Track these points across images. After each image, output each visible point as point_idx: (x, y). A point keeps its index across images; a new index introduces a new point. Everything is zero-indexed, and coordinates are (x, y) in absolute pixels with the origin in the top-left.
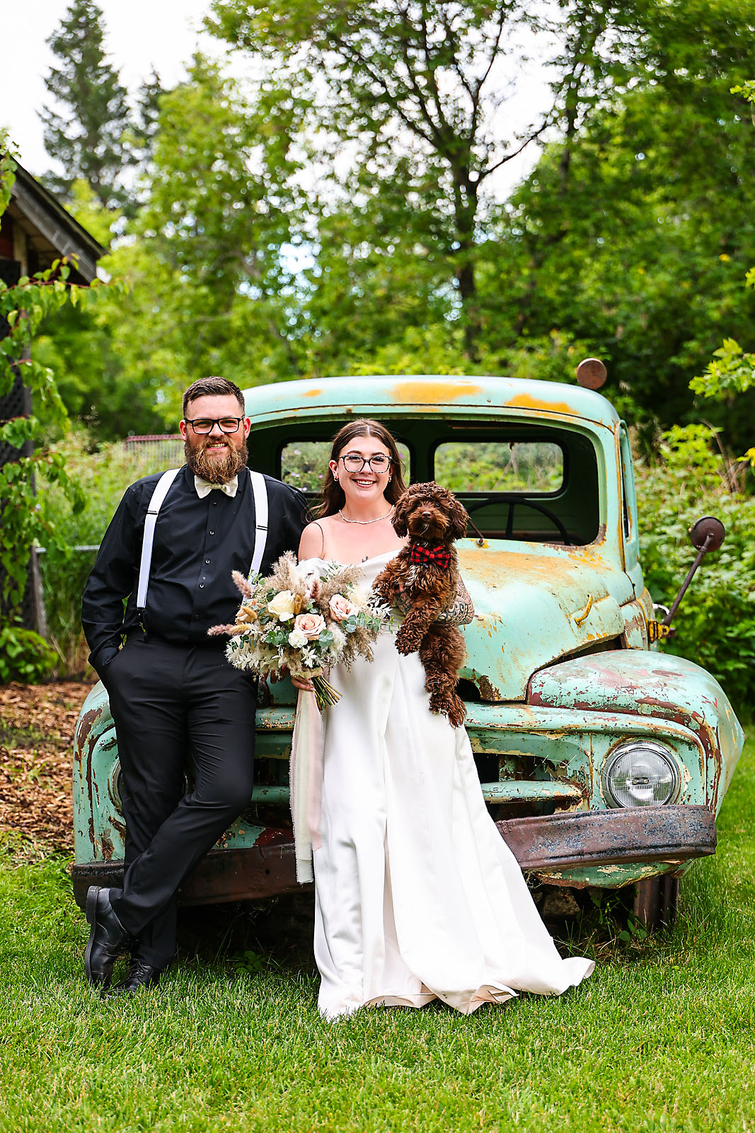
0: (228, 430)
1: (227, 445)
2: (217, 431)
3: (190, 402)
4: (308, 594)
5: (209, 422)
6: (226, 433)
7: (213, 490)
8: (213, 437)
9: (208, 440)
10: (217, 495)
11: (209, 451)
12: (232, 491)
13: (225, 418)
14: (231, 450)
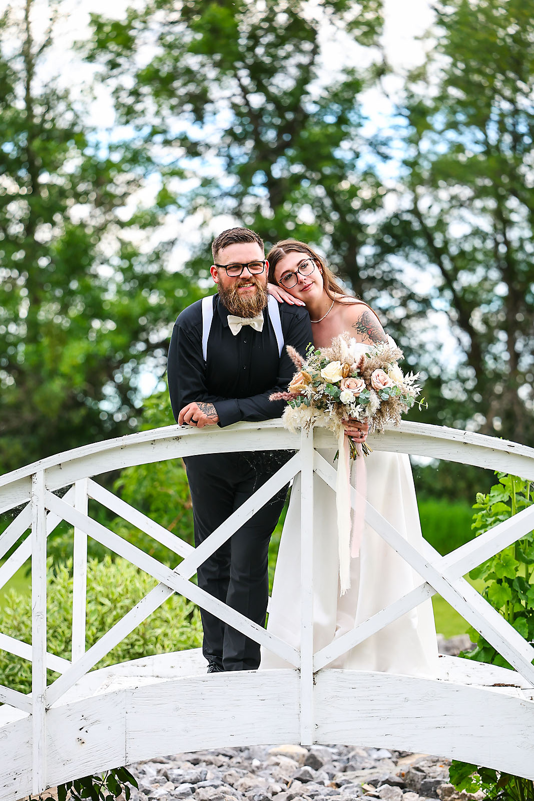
0: (255, 272)
1: (254, 284)
2: (247, 273)
3: (221, 250)
4: (354, 366)
5: (238, 266)
6: (254, 275)
7: (243, 326)
8: (243, 279)
9: (240, 281)
10: (247, 329)
11: (241, 291)
12: (259, 325)
13: (253, 262)
14: (258, 288)
